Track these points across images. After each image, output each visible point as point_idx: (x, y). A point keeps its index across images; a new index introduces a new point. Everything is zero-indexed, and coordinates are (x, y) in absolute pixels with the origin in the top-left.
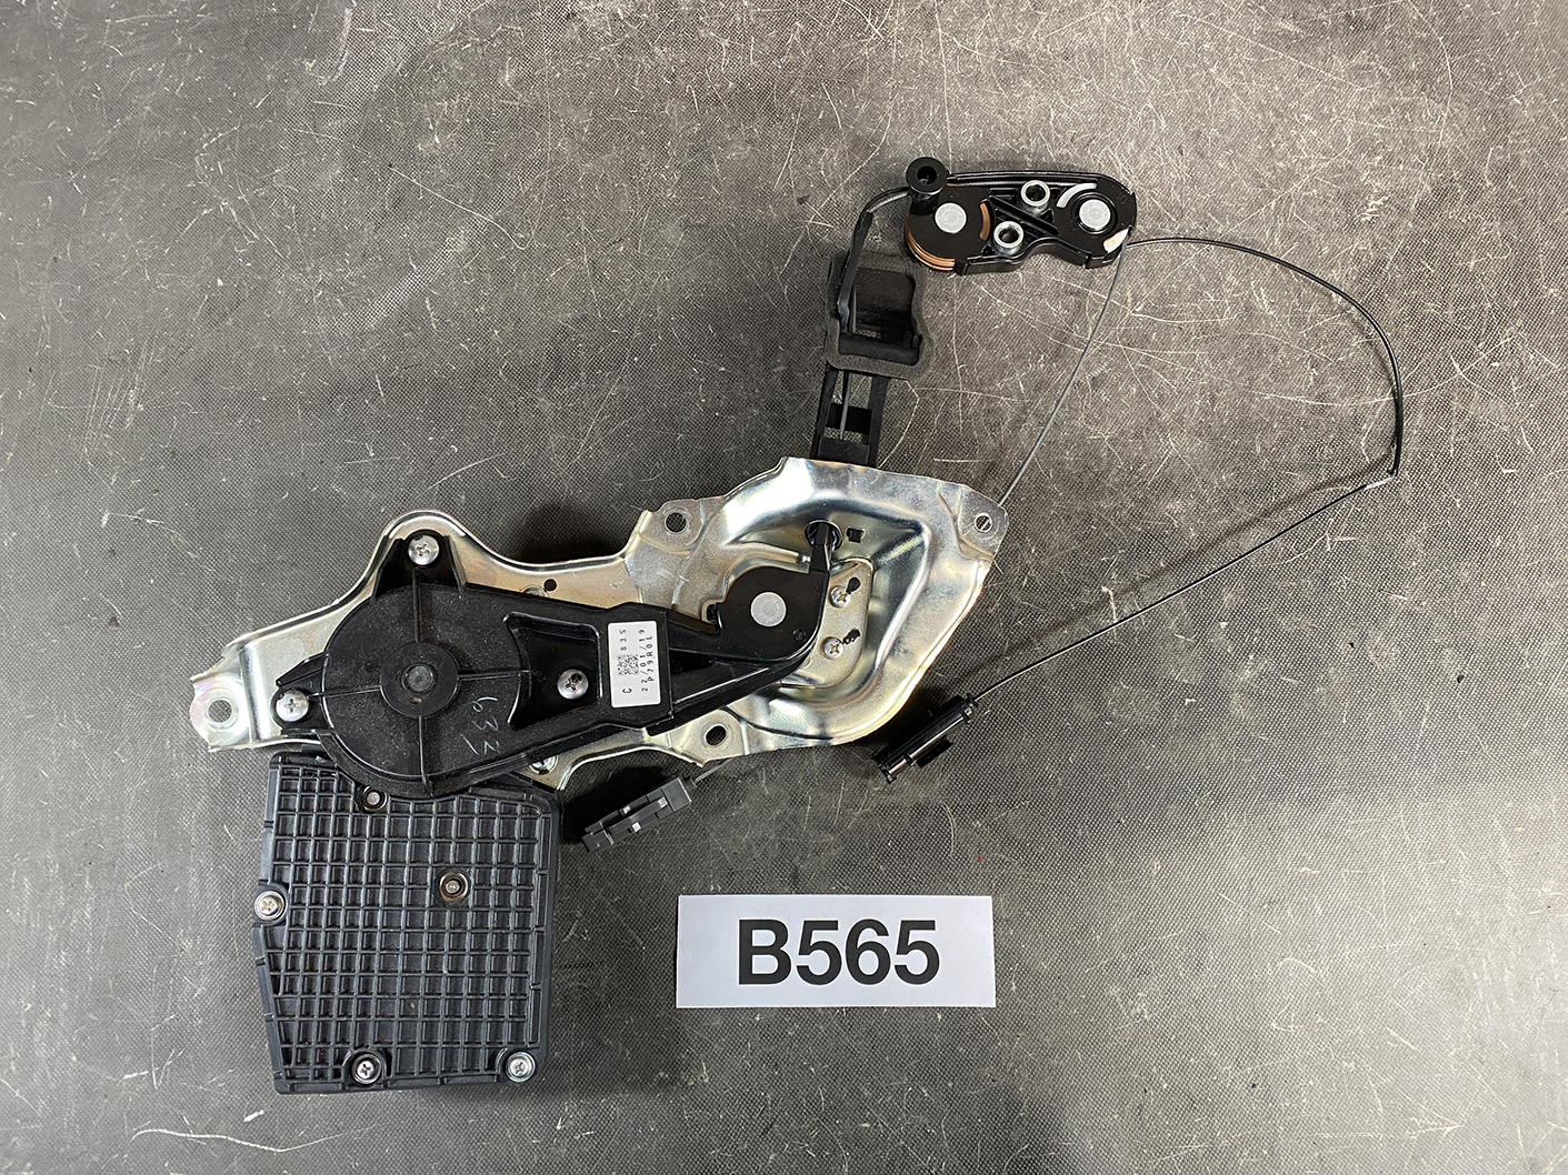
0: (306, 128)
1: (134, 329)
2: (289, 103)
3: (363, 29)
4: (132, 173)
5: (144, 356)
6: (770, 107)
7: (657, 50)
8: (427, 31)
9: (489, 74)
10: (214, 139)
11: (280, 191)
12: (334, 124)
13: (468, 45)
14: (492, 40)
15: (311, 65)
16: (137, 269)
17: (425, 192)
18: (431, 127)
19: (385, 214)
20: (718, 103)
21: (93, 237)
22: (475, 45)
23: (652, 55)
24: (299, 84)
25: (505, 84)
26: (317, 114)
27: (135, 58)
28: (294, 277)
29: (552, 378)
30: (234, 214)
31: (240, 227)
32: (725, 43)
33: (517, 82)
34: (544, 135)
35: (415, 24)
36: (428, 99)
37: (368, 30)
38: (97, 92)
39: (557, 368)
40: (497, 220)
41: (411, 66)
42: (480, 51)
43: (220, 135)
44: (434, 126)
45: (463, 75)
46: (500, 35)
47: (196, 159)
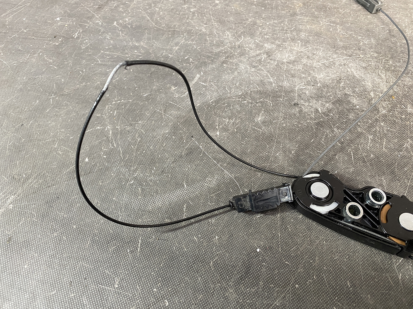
0: (161, 110)
1: (34, 167)
2: (158, 99)
3: (202, 83)
4: (77, 103)
5: (30, 181)
6: (393, 172)
7: (335, 129)
8: (229, 91)
9: (251, 116)
10: (119, 102)
11: (136, 131)
12: (174, 112)
13: (245, 102)
14: (257, 103)
15: (174, 89)
16: (54, 141)
17: (204, 153)
18: (217, 127)
19: (181, 157)
20: (364, 162)
21: (44, 122)
22: (248, 102)
23: (333, 131)
24: (166, 93)
25: (258, 121)
26: (167, 107)
27: (104, 65)
28: (123, 170)
29: (241, 278)
30: (111, 133)
31: (110, 139)
32: (371, 137)
33: (264, 122)
34: (271, 148)
35: (224, 88)
36: (220, 116)
37: (203, 84)
38: (83, 72)
39: (247, 273)
40: (235, 178)
41: (217, 102)
42: (250, 105)
43: (123, 101)
44: (219, 127)
45: (239, 112)
46: (261, 102)
47: (107, 106)
